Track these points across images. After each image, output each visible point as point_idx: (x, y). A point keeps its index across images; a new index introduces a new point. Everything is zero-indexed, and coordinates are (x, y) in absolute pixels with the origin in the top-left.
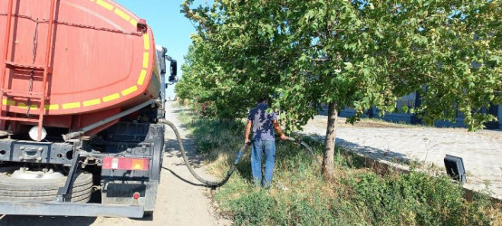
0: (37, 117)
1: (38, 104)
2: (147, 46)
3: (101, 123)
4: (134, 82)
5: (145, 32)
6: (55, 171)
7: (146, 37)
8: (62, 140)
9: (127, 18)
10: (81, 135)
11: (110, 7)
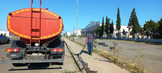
0: (38, 40)
1: (38, 37)
2: (61, 22)
3: (51, 41)
4: (59, 31)
5: (60, 19)
6: (41, 53)
7: (61, 20)
8: (42, 46)
9: (56, 16)
10: (47, 44)
11: (52, 14)
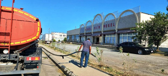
0: (8, 46)
1: (8, 43)
2: (39, 25)
3: (25, 48)
4: (36, 36)
5: (38, 21)
6: (11, 62)
7: (38, 23)
8: (14, 53)
9: (33, 18)
10: (19, 51)
11: (28, 15)
